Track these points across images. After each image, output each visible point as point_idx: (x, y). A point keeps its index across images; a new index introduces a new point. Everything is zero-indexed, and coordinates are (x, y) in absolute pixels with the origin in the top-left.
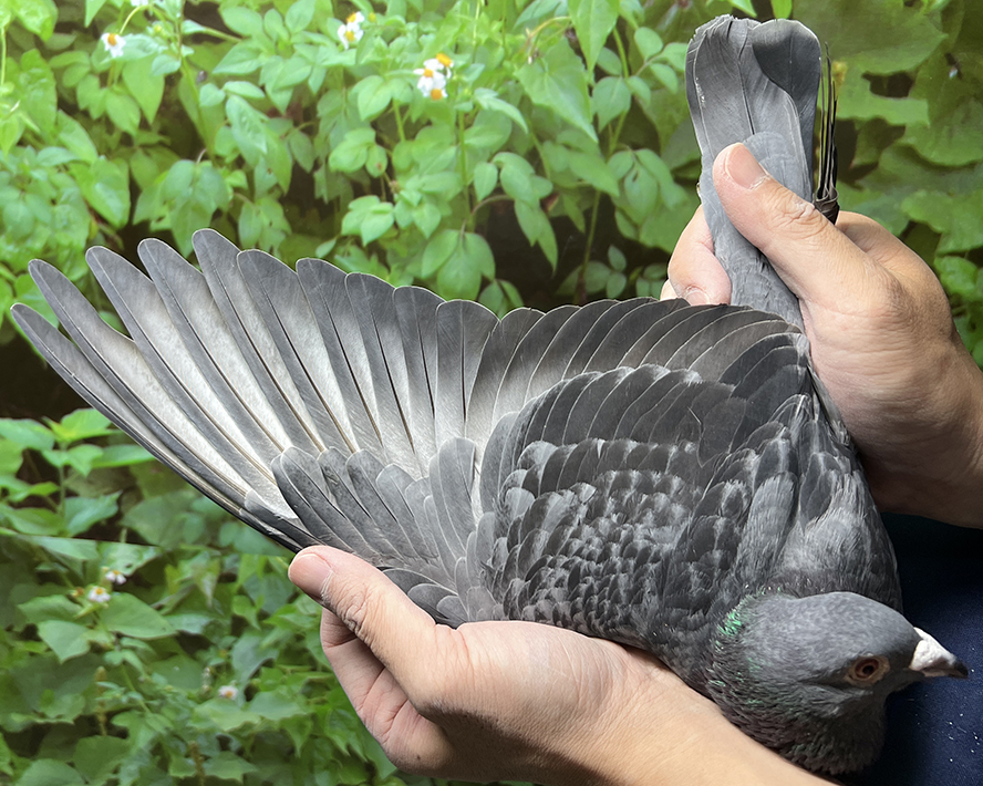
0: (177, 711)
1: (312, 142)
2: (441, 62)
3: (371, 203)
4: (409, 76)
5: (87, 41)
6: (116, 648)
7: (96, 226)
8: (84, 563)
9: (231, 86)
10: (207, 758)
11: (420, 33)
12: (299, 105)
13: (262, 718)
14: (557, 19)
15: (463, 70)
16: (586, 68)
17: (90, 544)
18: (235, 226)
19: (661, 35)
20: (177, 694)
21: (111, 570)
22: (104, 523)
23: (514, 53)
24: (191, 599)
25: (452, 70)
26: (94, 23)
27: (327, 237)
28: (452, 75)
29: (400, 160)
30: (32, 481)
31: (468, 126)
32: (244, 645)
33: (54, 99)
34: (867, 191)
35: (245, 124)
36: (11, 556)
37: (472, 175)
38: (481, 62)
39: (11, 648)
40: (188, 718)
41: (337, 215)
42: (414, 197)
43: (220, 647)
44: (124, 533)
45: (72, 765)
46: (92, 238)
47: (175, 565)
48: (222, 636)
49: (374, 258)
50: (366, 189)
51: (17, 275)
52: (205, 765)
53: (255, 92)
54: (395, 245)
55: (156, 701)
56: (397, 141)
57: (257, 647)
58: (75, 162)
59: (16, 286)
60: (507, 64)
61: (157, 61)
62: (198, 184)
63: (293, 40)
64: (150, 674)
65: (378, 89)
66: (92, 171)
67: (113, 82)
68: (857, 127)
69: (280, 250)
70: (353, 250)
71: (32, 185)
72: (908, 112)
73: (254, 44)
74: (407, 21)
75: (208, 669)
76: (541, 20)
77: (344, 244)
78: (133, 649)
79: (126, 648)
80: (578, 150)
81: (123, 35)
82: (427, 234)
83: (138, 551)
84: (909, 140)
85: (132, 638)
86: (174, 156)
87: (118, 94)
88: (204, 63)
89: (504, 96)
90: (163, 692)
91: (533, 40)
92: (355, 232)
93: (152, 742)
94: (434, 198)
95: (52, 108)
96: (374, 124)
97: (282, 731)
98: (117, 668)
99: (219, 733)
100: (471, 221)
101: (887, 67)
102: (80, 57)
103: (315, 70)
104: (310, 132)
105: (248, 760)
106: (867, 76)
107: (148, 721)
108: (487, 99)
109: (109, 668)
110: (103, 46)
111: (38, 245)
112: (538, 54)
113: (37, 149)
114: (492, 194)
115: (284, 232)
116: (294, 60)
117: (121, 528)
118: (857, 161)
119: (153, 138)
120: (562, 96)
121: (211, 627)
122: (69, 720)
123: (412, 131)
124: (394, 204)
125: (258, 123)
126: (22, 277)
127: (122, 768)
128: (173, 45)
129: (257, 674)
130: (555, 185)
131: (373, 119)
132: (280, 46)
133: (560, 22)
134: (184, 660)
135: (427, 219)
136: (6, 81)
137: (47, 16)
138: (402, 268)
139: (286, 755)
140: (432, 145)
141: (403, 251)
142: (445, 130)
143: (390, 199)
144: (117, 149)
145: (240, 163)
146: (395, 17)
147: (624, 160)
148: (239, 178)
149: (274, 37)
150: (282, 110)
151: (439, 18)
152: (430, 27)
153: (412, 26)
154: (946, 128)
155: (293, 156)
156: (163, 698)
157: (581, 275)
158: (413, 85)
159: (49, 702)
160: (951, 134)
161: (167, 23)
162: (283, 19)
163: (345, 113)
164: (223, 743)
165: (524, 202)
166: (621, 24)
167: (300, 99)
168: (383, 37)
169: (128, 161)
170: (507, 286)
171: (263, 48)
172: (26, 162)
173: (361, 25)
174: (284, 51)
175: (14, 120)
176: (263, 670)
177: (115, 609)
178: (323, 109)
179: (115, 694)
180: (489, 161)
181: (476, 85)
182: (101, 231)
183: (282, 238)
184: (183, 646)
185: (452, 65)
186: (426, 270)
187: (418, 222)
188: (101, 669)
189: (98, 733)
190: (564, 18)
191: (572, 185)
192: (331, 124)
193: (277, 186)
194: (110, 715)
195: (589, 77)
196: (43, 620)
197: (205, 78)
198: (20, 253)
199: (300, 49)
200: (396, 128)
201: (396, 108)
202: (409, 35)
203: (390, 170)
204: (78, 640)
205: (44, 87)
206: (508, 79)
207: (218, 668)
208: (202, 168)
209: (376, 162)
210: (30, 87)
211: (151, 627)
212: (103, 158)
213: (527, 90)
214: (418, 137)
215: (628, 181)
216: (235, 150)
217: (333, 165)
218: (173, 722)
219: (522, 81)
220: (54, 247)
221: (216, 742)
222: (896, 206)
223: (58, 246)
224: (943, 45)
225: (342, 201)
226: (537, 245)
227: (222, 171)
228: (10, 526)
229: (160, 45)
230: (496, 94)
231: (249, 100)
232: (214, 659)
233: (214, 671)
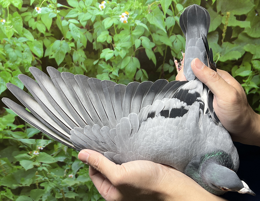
0: (57, 181)
1: (92, 35)
2: (126, 14)
3: (108, 50)
4: (118, 17)
5: (31, 9)
6: (41, 166)
7: (34, 58)
8: (32, 145)
9: (70, 20)
10: (65, 193)
11: (121, 6)
12: (89, 25)
13: (80, 182)
14: (156, 2)
15: (132, 15)
16: (164, 14)
17: (34, 140)
18: (72, 57)
19: (183, 6)
20: (57, 177)
21: (39, 146)
22: (37, 134)
23: (145, 11)
24: (61, 153)
25: (129, 16)
26: (33, 4)
27: (96, 59)
28: (129, 17)
29: (115, 39)
30: (17, 124)
31: (133, 30)
32: (75, 164)
33: (22, 25)
34: (235, 44)
35: (74, 30)
36: (12, 144)
37: (134, 42)
38: (137, 13)
39: (12, 168)
40: (60, 183)
41: (99, 53)
42: (119, 48)
43: (69, 164)
44: (43, 136)
45: (29, 197)
46: (33, 61)
47: (57, 144)
48: (69, 162)
49: (109, 64)
50: (107, 47)
51: (13, 71)
52: (65, 195)
53: (77, 22)
54: (114, 61)
55: (52, 179)
56: (115, 34)
57: (78, 164)
58: (28, 41)
59: (12, 74)
60: (143, 14)
61: (50, 14)
62: (62, 46)
63: (87, 8)
64: (50, 172)
65: (110, 21)
66: (33, 43)
67: (38, 20)
68: (233, 28)
69: (84, 63)
70: (103, 62)
71: (16, 47)
72: (245, 25)
73: (76, 9)
74: (117, 3)
75: (65, 170)
76: (152, 2)
77: (101, 61)
78: (45, 166)
79: (43, 166)
80: (162, 35)
81: (41, 8)
82: (123, 58)
83: (47, 141)
84: (245, 31)
85: (45, 163)
86: (56, 39)
87: (40, 23)
88: (63, 15)
89: (142, 22)
90: (54, 177)
91: (150, 7)
92: (104, 58)
93: (51, 190)
94: (124, 48)
95: (22, 27)
96: (109, 30)
97: (85, 185)
98: (41, 171)
99: (68, 187)
100: (134, 54)
101: (240, 13)
102: (29, 13)
103: (93, 16)
104: (92, 32)
105: (76, 193)
106: (235, 16)
107: (50, 185)
108: (138, 23)
109: (39, 171)
110: (36, 10)
111: (18, 63)
112: (151, 11)
113: (18, 38)
114: (139, 47)
115: (85, 58)
116: (87, 14)
117: (42, 136)
118: (232, 37)
119: (49, 34)
120: (157, 22)
121: (66, 160)
122: (29, 185)
123: (119, 31)
124: (114, 50)
125: (78, 30)
126: (14, 71)
127: (43, 197)
128: (54, 10)
129: (78, 171)
130: (156, 44)
131: (108, 29)
132: (83, 10)
133: (157, 3)
134: (59, 168)
135: (123, 54)
136: (9, 20)
137: (20, 3)
138: (116, 67)
139: (87, 191)
140: (124, 35)
141: (116, 62)
142: (127, 31)
143: (113, 49)
144: (39, 38)
145: (73, 40)
146: (114, 2)
147: (173, 37)
148: (73, 44)
149: (82, 8)
150: (84, 26)
151: (126, 2)
152: (123, 5)
153: (118, 4)
154: (255, 28)
155: (87, 38)
156: (54, 178)
157: (162, 67)
158: (119, 19)
159: (23, 181)
160: (256, 30)
161: (53, 4)
162: (84, 3)
163: (101, 27)
164: (70, 189)
165: (148, 49)
166: (173, 3)
167: (89, 24)
168: (111, 7)
169: (43, 41)
170: (143, 70)
171: (79, 11)
172: (15, 41)
173: (105, 4)
174: (85, 11)
175: (11, 30)
176: (80, 170)
177: (40, 156)
178: (95, 26)
179: (41, 178)
180: (139, 39)
181: (135, 19)
182: (35, 59)
183: (84, 60)
184: (59, 165)
185: (129, 14)
186: (122, 67)
187: (120, 55)
188: (37, 172)
189: (37, 188)
190: (158, 1)
191: (160, 44)
192: (97, 30)
193: (83, 46)
194: (39, 183)
195: (164, 17)
196: (21, 160)
197: (63, 18)
198: (13, 65)
199: (89, 11)
200: (114, 31)
201: (114, 25)
202: (118, 7)
203: (113, 42)
204: (31, 164)
205: (19, 21)
206: (143, 17)
207: (68, 170)
208: (63, 42)
209: (109, 40)
210: (16, 22)
211: (50, 160)
212: (36, 40)
213: (148, 20)
214: (120, 33)
215: (174, 43)
216: (72, 37)
217: (98, 41)
218: (56, 184)
219: (147, 18)
220: (23, 63)
221: (68, 189)
222: (242, 48)
223: (24, 63)
224: (254, 8)
225: (100, 50)
226: (151, 59)
227: (68, 43)
228: (12, 136)
229: (51, 10)
230: (140, 21)
231: (75, 24)
232: (67, 168)
233: (67, 171)
